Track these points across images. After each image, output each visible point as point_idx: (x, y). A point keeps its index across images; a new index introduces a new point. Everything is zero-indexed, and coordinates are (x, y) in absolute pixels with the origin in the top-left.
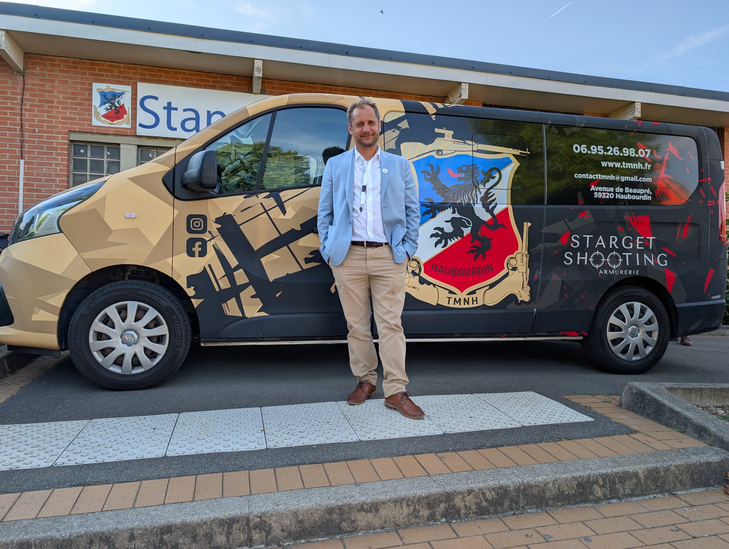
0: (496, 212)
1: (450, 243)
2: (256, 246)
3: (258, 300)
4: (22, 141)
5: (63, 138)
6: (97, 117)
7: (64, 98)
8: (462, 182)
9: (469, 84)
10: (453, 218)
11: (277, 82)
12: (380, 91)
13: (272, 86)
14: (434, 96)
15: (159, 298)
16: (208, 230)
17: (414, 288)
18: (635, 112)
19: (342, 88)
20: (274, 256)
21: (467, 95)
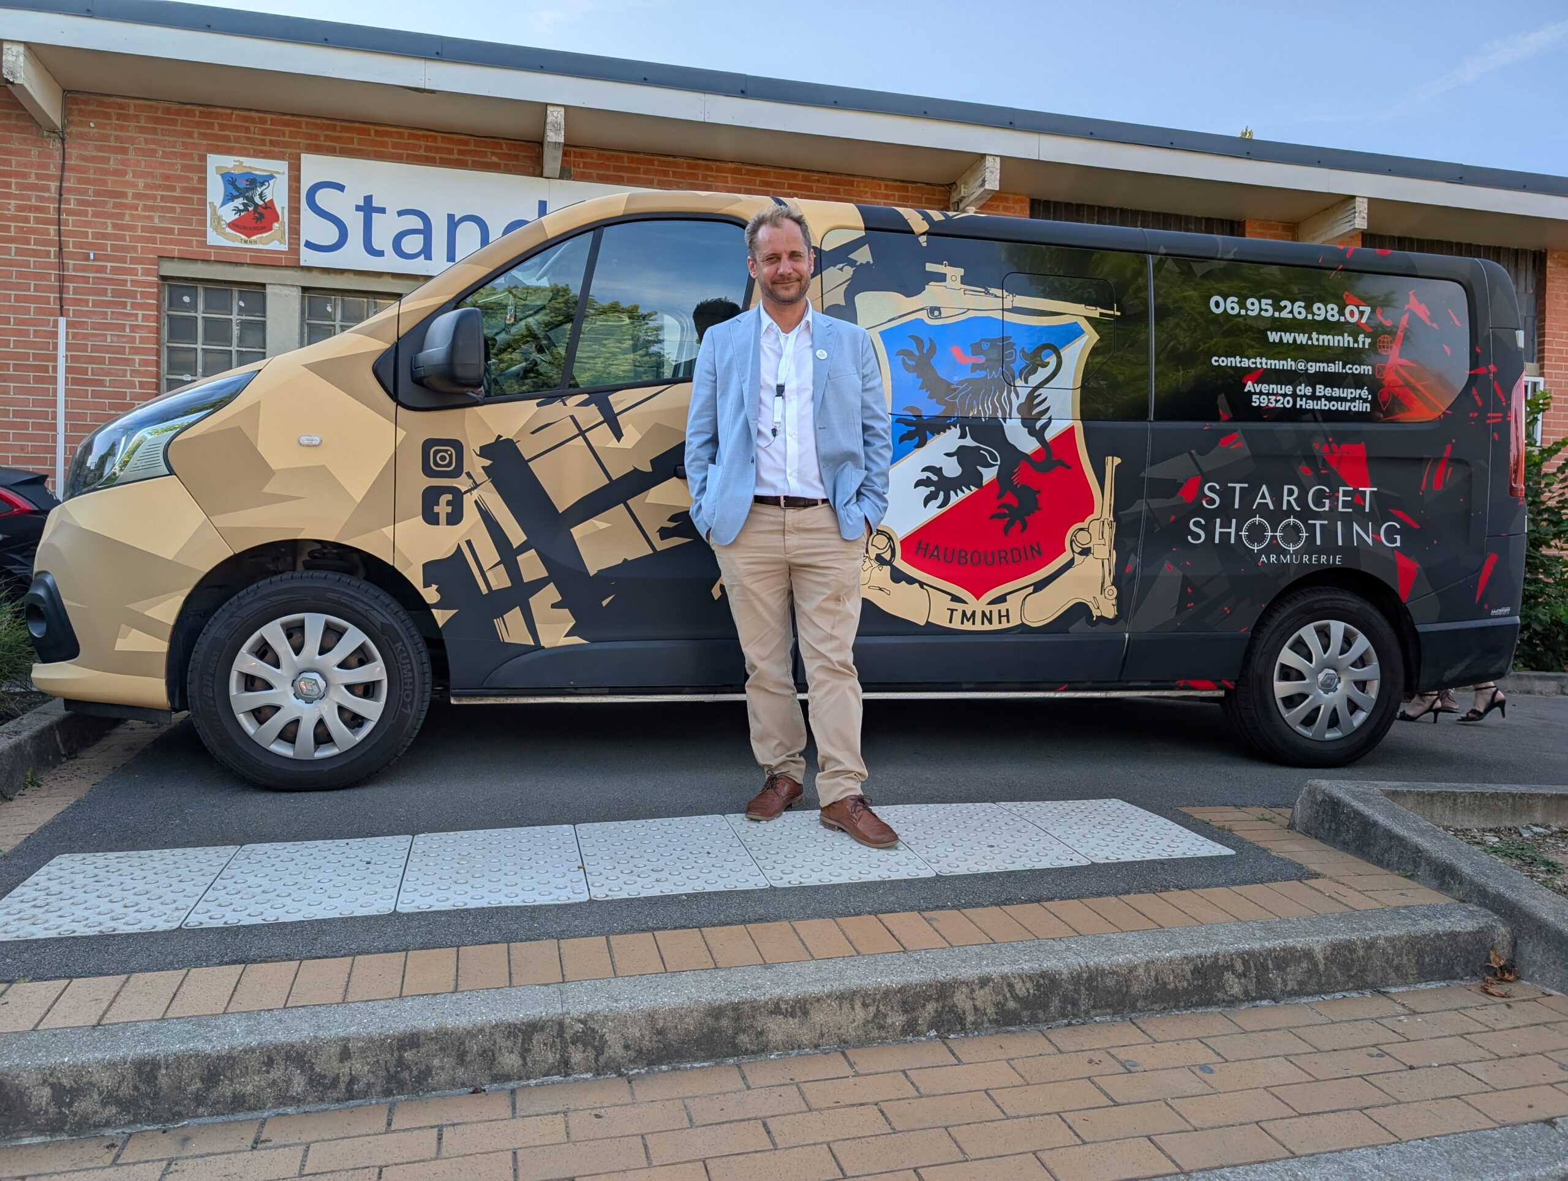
0: (1050, 435)
1: (955, 499)
2: (562, 505)
3: (566, 612)
4: (61, 278)
5: (146, 272)
6: (217, 228)
7: (147, 186)
8: (979, 374)
9: (1002, 157)
10: (961, 448)
11: (595, 153)
12: (813, 171)
13: (584, 162)
14: (927, 184)
15: (367, 608)
16: (465, 471)
17: (880, 589)
18: (1355, 217)
19: (731, 165)
20: (597, 523)
21: (997, 183)
